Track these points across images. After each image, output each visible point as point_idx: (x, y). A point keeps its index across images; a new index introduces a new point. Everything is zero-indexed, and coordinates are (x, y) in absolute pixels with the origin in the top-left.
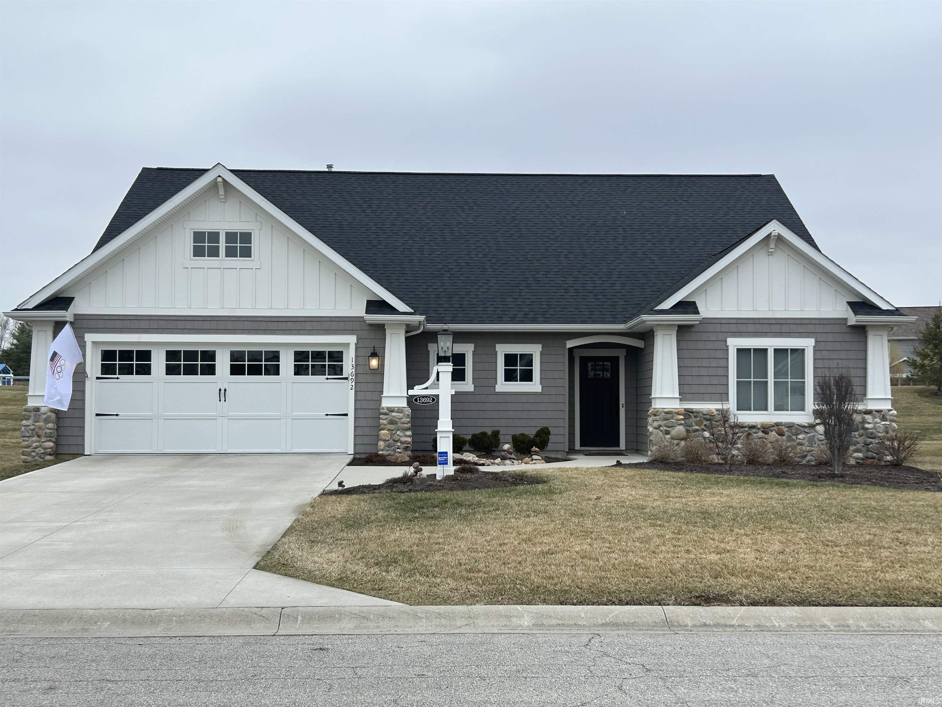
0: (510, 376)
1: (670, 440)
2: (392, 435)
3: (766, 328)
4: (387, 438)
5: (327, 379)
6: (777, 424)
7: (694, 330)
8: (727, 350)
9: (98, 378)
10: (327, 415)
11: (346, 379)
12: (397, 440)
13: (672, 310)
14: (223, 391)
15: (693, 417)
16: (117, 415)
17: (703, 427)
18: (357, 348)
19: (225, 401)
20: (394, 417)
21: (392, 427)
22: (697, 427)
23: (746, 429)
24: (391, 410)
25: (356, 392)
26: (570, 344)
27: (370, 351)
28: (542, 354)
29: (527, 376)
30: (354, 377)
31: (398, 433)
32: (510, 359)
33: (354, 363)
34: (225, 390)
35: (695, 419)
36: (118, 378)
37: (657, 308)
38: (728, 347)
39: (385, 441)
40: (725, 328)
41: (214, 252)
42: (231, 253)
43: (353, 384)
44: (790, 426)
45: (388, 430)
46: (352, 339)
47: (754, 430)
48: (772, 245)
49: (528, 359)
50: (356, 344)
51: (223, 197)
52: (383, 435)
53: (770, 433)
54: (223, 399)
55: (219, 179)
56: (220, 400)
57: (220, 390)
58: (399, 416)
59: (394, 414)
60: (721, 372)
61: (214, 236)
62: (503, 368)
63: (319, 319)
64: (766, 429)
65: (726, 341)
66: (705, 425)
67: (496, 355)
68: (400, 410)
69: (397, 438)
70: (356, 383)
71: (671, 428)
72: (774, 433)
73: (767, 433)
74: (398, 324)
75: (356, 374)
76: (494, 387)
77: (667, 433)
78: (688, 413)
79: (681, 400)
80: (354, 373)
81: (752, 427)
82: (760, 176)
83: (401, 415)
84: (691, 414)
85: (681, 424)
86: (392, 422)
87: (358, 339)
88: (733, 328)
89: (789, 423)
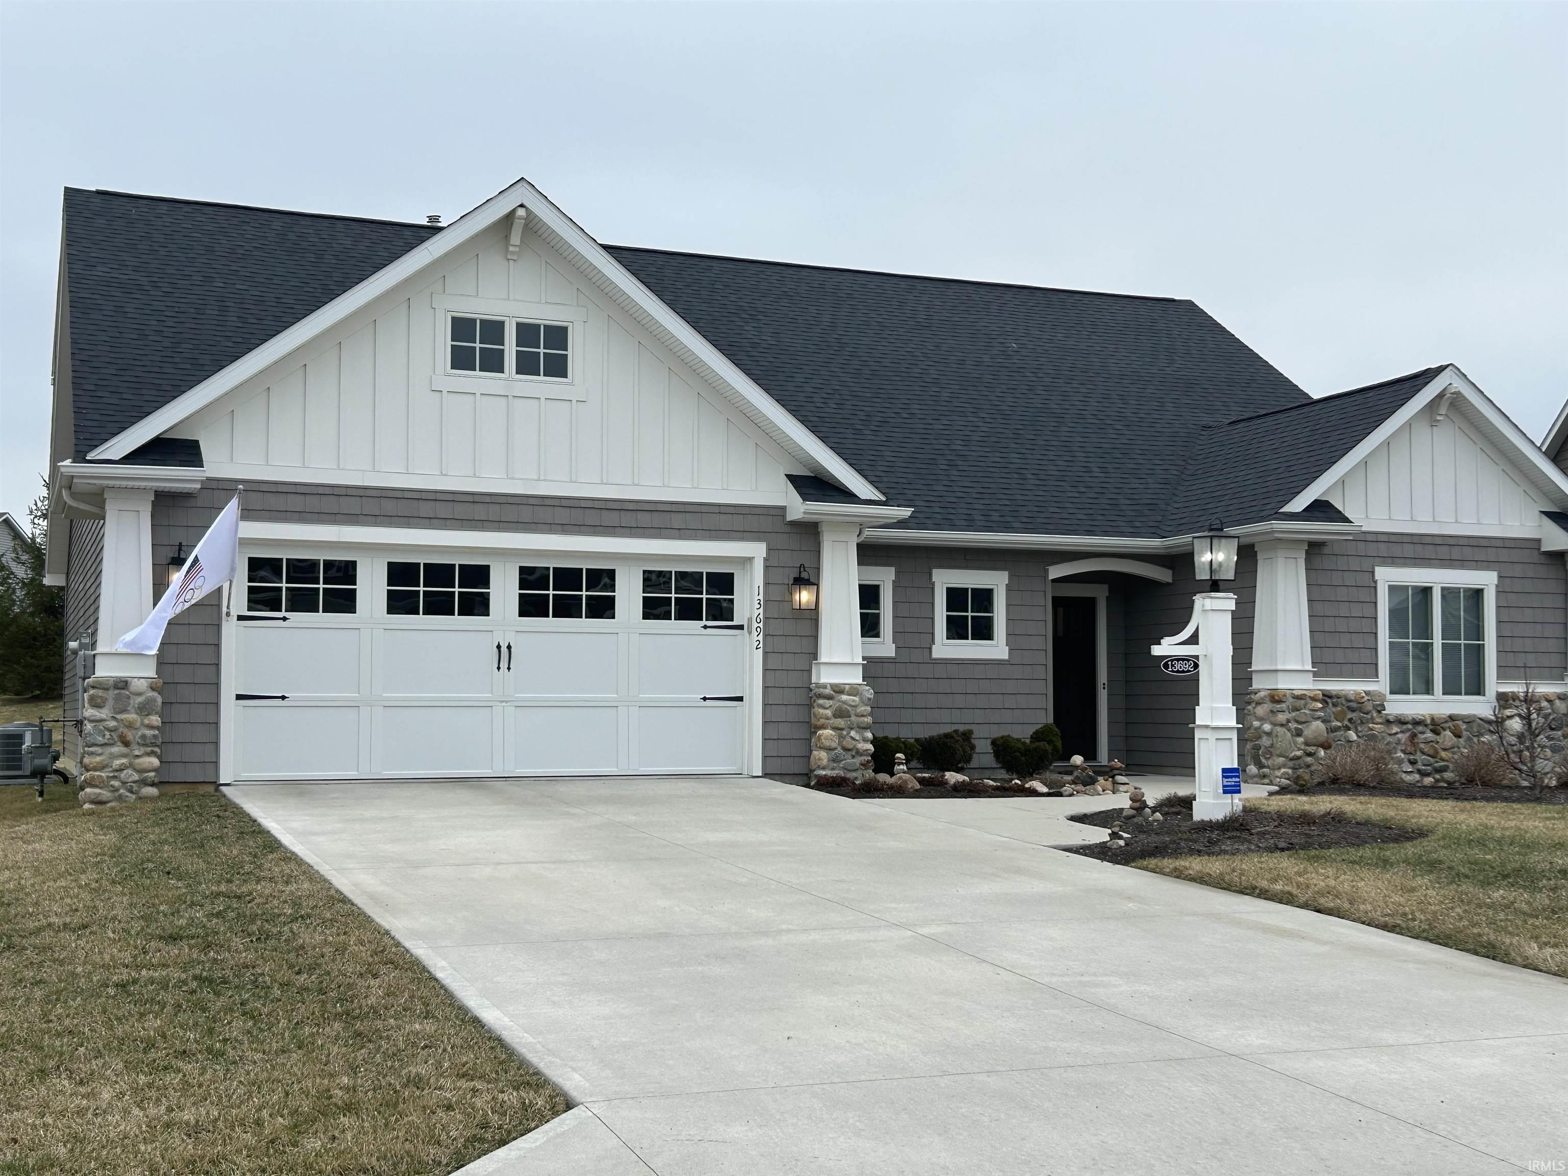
0: (956, 630)
1: (1303, 747)
2: (841, 737)
3: (1429, 552)
4: (834, 745)
5: (705, 627)
6: (1452, 718)
7: (1326, 550)
8: (1375, 588)
9: (241, 618)
10: (705, 699)
11: (741, 627)
12: (851, 747)
13: (1305, 514)
14: (504, 649)
15: (1330, 705)
16: (283, 698)
17: (1346, 722)
18: (767, 568)
19: (509, 668)
20: (844, 702)
21: (840, 722)
22: (1339, 724)
23: (1410, 726)
24: (839, 690)
25: (765, 653)
26: (1056, 572)
27: (794, 574)
28: (1009, 589)
29: (984, 631)
30: (761, 625)
31: (853, 733)
32: (956, 597)
33: (761, 597)
34: (509, 647)
35: (1334, 709)
36: (284, 619)
37: (1280, 511)
38: (1376, 582)
39: (829, 749)
40: (1372, 549)
41: (493, 363)
42: (526, 365)
43: (761, 638)
44: (1469, 721)
45: (835, 729)
46: (757, 550)
47: (1420, 728)
48: (1443, 410)
49: (984, 598)
50: (766, 560)
51: (517, 249)
52: (826, 739)
53: (1443, 733)
54: (504, 665)
55: (521, 212)
56: (499, 668)
57: (499, 647)
58: (854, 701)
59: (844, 697)
60: (1366, 626)
61: (493, 330)
62: (945, 613)
63: (697, 509)
64: (1436, 726)
65: (1373, 573)
66: (1350, 720)
67: (933, 589)
68: (854, 690)
69: (848, 743)
70: (765, 636)
71: (1304, 725)
72: (1448, 733)
73: (1438, 734)
74: (845, 523)
75: (766, 618)
76: (930, 649)
77: (1299, 733)
78: (1327, 697)
79: (1315, 675)
80: (761, 616)
81: (1417, 723)
83: (856, 699)
84: (1329, 700)
85: (1319, 718)
86: (840, 713)
87: (769, 550)
88: (1383, 549)
89: (1469, 716)
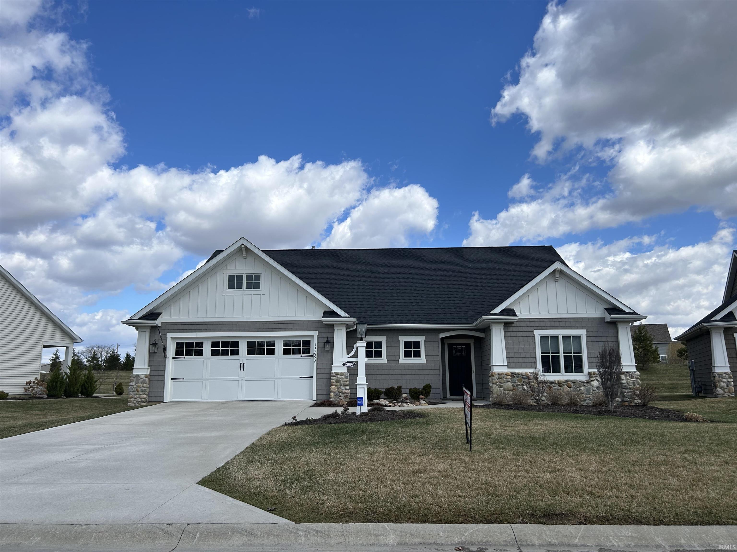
0: (408, 354)
1: (503, 391)
2: (338, 388)
3: (557, 324)
4: (335, 391)
5: (301, 356)
6: (567, 381)
7: (513, 325)
8: (534, 337)
9: (173, 358)
10: (301, 377)
11: (312, 356)
12: (341, 391)
13: (500, 314)
14: (242, 364)
15: (516, 377)
16: (183, 379)
17: (522, 383)
18: (318, 338)
19: (244, 370)
20: (339, 378)
21: (338, 384)
22: (520, 383)
23: (549, 384)
24: (337, 374)
25: (317, 363)
26: (442, 335)
27: (325, 340)
28: (425, 341)
29: (417, 354)
30: (316, 355)
31: (342, 387)
32: (407, 345)
33: (316, 347)
34: (244, 364)
35: (517, 378)
36: (184, 358)
37: (491, 313)
38: (534, 335)
39: (334, 392)
40: (532, 324)
41: (240, 286)
42: (249, 286)
43: (316, 359)
44: (574, 382)
45: (336, 386)
46: (315, 333)
47: (553, 385)
48: (557, 276)
49: (417, 345)
50: (318, 336)
51: (245, 256)
52: (333, 389)
53: (563, 386)
54: (242, 369)
55: (243, 246)
56: (241, 370)
57: (241, 364)
58: (342, 377)
59: (339, 376)
60: (531, 350)
61: (240, 277)
62: (404, 349)
63: (297, 322)
64: (560, 384)
65: (533, 332)
66: (524, 382)
67: (399, 342)
68: (342, 374)
69: (340, 390)
70: (317, 358)
71: (504, 384)
72: (565, 386)
73: (561, 387)
74: (341, 324)
75: (317, 353)
76: (399, 361)
77: (501, 387)
78: (513, 374)
79: (508, 367)
80: (316, 352)
81: (551, 383)
82: (544, 246)
83: (343, 377)
84: (515, 375)
85: (509, 381)
86: (337, 381)
87: (319, 333)
88: (537, 324)
89: (574, 380)
